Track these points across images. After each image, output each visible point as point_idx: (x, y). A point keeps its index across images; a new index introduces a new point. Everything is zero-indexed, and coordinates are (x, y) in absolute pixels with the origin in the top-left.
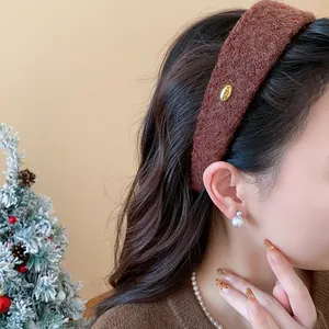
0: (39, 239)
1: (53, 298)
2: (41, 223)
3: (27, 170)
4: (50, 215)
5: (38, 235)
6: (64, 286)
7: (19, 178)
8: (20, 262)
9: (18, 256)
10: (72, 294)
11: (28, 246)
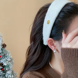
0: (7, 62)
1: (11, 77)
2: (8, 57)
3: (4, 44)
4: (10, 55)
5: (7, 60)
6: (13, 74)
7: (2, 46)
8: (2, 68)
9: (2, 66)
10: (15, 76)
11: (4, 63)
